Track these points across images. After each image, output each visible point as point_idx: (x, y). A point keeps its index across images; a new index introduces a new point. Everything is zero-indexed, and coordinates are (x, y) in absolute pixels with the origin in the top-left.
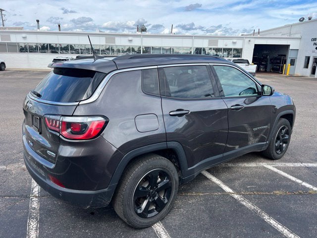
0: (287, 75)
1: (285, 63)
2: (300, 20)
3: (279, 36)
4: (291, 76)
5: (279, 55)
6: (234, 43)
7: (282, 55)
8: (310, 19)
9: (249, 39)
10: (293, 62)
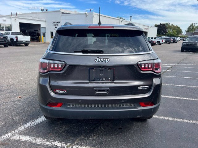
0: (43, 42)
1: (40, 35)
2: (41, 10)
3: (31, 18)
4: (45, 43)
5: (34, 31)
6: (4, 20)
7: (36, 31)
8: (47, 11)
9: (14, 19)
10: (44, 35)
